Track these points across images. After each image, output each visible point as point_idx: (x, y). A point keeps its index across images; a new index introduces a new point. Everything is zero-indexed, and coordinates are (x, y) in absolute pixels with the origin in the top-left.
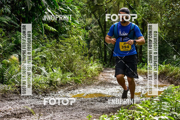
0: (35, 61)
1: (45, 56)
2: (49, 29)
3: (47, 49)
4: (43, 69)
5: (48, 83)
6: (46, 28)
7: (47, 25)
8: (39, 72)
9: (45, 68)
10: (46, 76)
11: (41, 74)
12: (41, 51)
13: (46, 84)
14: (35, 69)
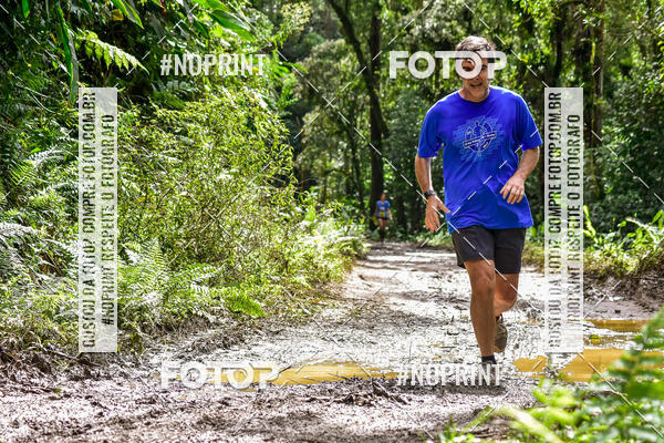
0: (38, 209)
2: (103, 58)
7: (93, 37)
8: (59, 265)
11: (65, 274)
12: (64, 164)
14: (36, 250)
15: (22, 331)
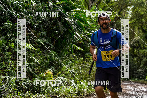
0: (66, 75)
1: (73, 71)
2: (77, 49)
3: (75, 65)
4: (72, 81)
5: (76, 93)
6: (75, 48)
7: (76, 46)
8: (69, 84)
9: (74, 81)
10: (75, 87)
11: (70, 86)
12: (70, 67)
13: (75, 94)
14: (66, 82)
15: (64, 95)
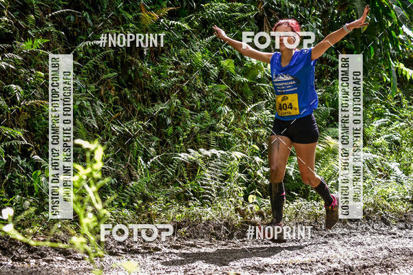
0: (376, 147)
1: (396, 138)
2: (406, 76)
3: (401, 121)
4: (394, 165)
5: (408, 199)
6: (400, 73)
7: (402, 66)
8: (386, 174)
9: (398, 164)
10: (402, 183)
11: (389, 179)
12: (388, 125)
13: (404, 202)
14: (376, 167)
15: (373, 205)
